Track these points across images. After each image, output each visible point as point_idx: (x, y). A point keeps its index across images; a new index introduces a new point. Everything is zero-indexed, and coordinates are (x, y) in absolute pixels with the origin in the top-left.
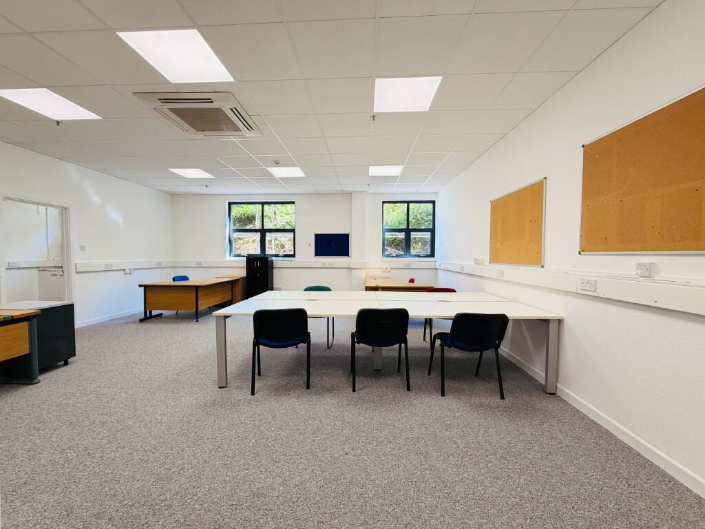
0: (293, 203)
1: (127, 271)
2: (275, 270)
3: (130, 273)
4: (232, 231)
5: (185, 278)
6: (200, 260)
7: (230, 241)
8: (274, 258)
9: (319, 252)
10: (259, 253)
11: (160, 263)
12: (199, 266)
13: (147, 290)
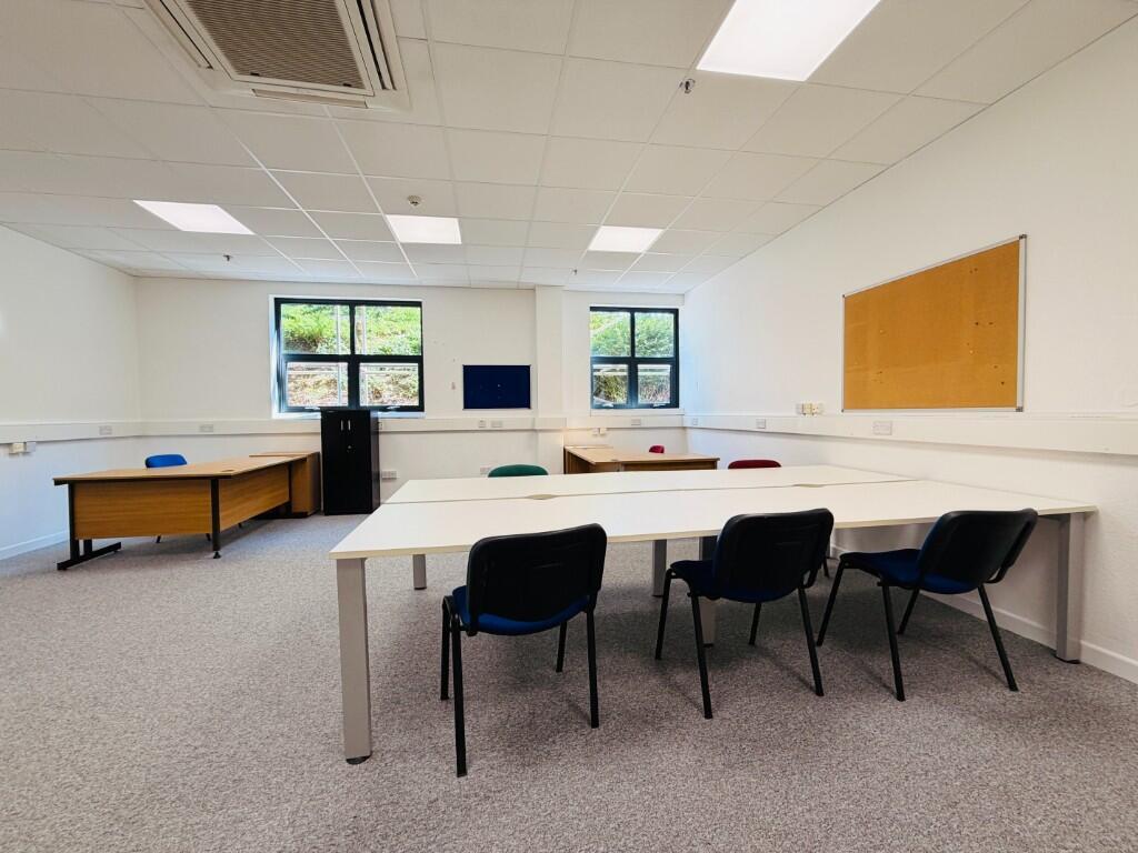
0: (418, 304)
1: (19, 448)
3: (25, 453)
4: (283, 360)
5: (178, 460)
7: (280, 381)
8: (380, 414)
9: (472, 401)
10: (346, 404)
11: (108, 428)
12: (207, 433)
13: (79, 489)
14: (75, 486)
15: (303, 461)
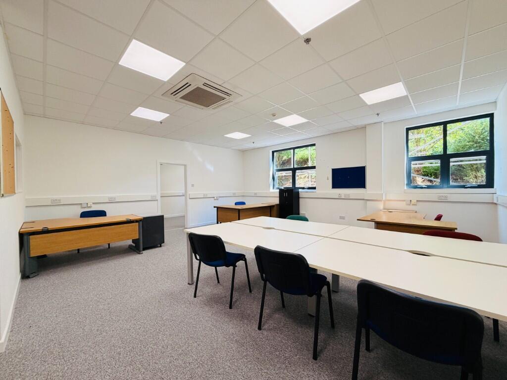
0: (314, 145)
1: (215, 198)
2: (301, 200)
3: (217, 199)
4: (275, 171)
5: (243, 203)
6: (256, 192)
7: (273, 178)
8: (300, 190)
9: (335, 185)
10: (291, 186)
11: (234, 194)
12: (256, 196)
13: (219, 209)
14: (218, 208)
15: (273, 206)
